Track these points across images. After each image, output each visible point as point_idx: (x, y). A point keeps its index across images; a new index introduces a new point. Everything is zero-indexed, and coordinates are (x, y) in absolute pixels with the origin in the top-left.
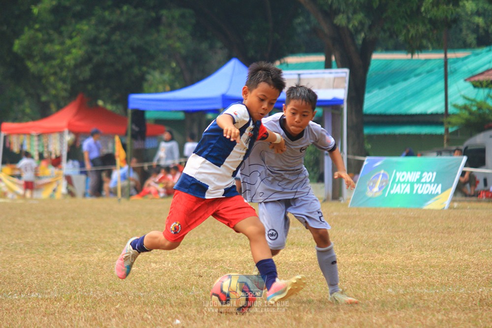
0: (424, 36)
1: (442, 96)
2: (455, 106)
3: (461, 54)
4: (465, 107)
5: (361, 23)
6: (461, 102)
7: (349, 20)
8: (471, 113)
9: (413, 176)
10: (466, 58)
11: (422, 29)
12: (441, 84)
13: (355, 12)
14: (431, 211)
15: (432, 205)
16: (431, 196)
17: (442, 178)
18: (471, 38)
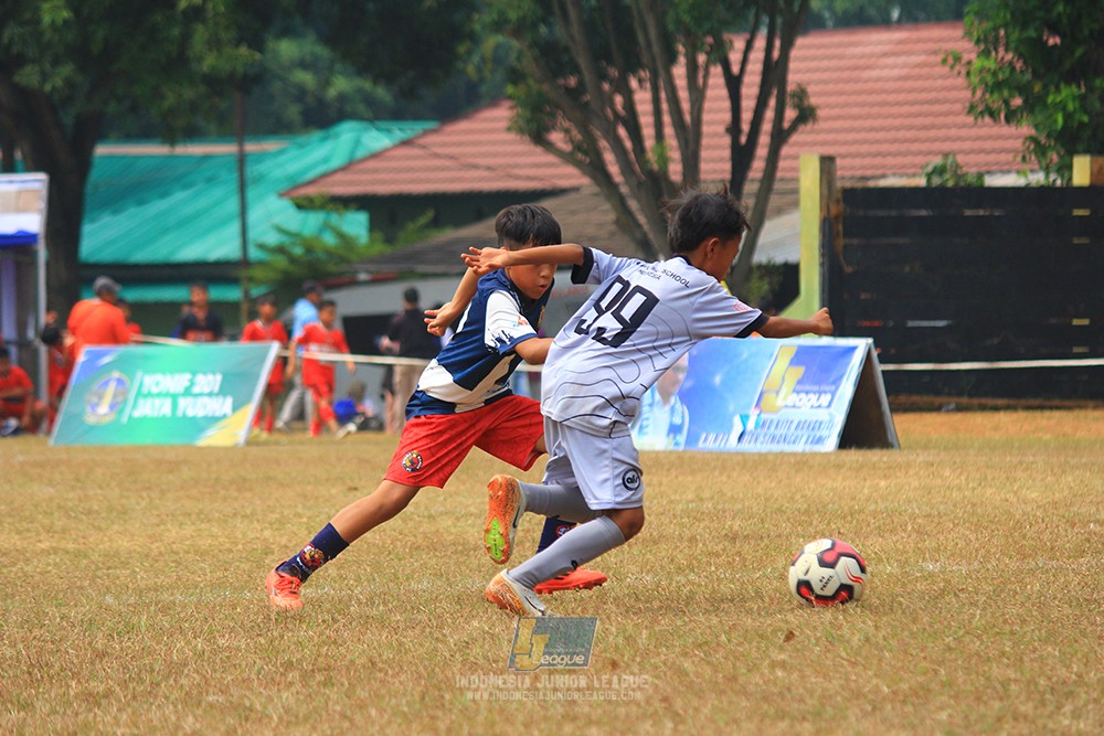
0: (194, 107)
1: (235, 227)
2: (262, 247)
3: (271, 145)
4: (280, 250)
5: (69, 83)
6: (273, 239)
7: (44, 76)
8: (293, 260)
9: (177, 382)
10: (281, 152)
11: (189, 93)
12: (233, 205)
13: (56, 62)
14: (211, 449)
15: (214, 438)
16: (213, 420)
17: (233, 384)
18: (293, 112)
